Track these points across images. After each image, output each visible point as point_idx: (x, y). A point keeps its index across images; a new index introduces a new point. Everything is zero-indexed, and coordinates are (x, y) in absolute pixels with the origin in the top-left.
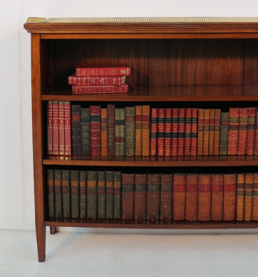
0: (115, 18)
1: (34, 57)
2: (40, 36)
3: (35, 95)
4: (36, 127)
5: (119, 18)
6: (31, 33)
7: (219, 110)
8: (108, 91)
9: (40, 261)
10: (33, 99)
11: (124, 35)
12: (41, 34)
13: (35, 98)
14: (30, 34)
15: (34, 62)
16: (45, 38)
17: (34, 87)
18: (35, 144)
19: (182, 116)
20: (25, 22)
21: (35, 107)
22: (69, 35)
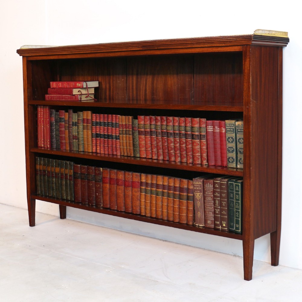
1: (24, 73)
6: (23, 57)
7: (131, 117)
8: (66, 99)
9: (30, 226)
12: (27, 57)
13: (25, 103)
19: (110, 121)
21: (25, 109)
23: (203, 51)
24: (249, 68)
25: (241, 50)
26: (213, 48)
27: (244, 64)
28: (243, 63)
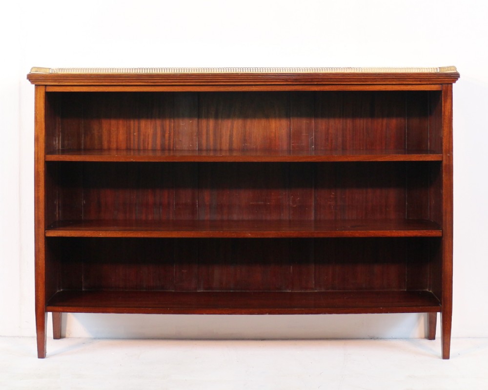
0: (135, 69)
1: (37, 112)
2: (46, 88)
3: (38, 155)
4: (38, 193)
5: (140, 69)
6: (36, 86)
9: (39, 357)
10: (36, 159)
11: (138, 87)
12: (46, 86)
13: (38, 158)
14: (34, 85)
15: (38, 118)
16: (51, 91)
17: (38, 146)
18: (36, 212)
20: (28, 72)
21: (38, 169)
22: (77, 88)
23: (385, 89)
24: (450, 111)
25: (439, 89)
26: (400, 86)
27: (445, 106)
28: (443, 104)
